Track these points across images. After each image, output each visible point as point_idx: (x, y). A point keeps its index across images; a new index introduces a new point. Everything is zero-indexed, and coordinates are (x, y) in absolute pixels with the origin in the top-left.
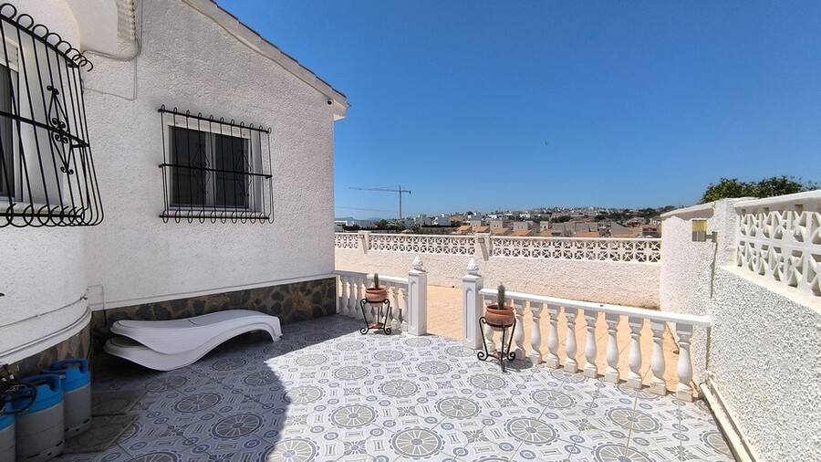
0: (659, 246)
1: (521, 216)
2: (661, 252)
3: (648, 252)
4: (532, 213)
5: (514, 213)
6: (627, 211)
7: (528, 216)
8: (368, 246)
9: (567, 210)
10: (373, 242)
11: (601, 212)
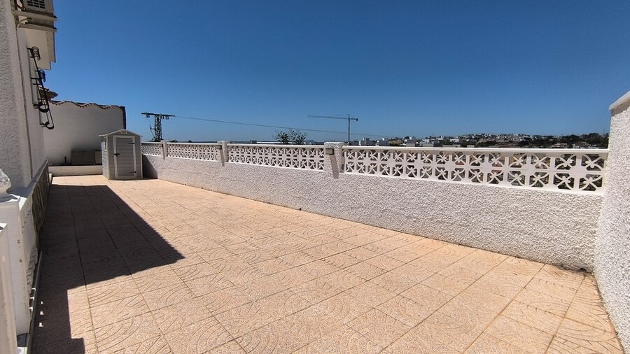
0: (601, 163)
1: (451, 140)
2: (604, 173)
3: (578, 172)
4: (461, 138)
5: (445, 138)
6: (551, 137)
7: (457, 141)
8: (225, 158)
9: (493, 136)
10: (230, 154)
11: (525, 138)
